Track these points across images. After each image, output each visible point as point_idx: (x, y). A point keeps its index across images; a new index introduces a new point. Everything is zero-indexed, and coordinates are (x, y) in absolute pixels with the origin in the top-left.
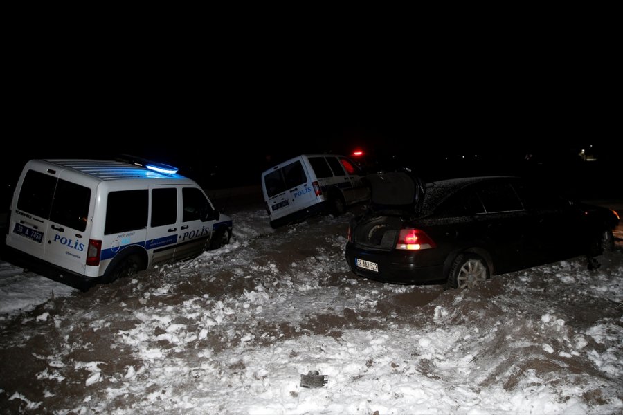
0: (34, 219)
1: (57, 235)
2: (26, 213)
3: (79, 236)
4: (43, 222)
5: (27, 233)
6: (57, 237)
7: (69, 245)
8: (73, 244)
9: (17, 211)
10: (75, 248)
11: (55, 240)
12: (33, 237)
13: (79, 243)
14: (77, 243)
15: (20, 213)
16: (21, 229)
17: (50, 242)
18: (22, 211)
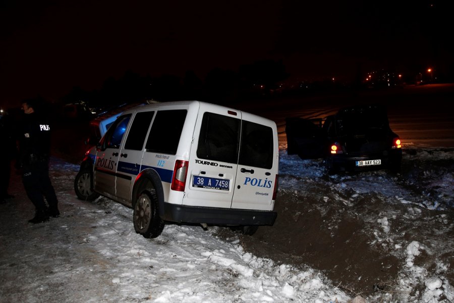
0: (220, 166)
1: (247, 178)
2: (211, 161)
3: (268, 174)
4: (232, 167)
5: (210, 183)
6: (247, 180)
7: (259, 185)
8: (262, 183)
9: (197, 161)
10: (264, 186)
11: (245, 184)
12: (218, 186)
13: (268, 180)
14: (266, 181)
15: (202, 162)
16: (201, 182)
17: (239, 187)
18: (204, 160)
